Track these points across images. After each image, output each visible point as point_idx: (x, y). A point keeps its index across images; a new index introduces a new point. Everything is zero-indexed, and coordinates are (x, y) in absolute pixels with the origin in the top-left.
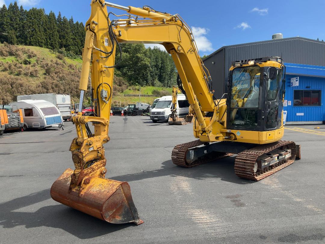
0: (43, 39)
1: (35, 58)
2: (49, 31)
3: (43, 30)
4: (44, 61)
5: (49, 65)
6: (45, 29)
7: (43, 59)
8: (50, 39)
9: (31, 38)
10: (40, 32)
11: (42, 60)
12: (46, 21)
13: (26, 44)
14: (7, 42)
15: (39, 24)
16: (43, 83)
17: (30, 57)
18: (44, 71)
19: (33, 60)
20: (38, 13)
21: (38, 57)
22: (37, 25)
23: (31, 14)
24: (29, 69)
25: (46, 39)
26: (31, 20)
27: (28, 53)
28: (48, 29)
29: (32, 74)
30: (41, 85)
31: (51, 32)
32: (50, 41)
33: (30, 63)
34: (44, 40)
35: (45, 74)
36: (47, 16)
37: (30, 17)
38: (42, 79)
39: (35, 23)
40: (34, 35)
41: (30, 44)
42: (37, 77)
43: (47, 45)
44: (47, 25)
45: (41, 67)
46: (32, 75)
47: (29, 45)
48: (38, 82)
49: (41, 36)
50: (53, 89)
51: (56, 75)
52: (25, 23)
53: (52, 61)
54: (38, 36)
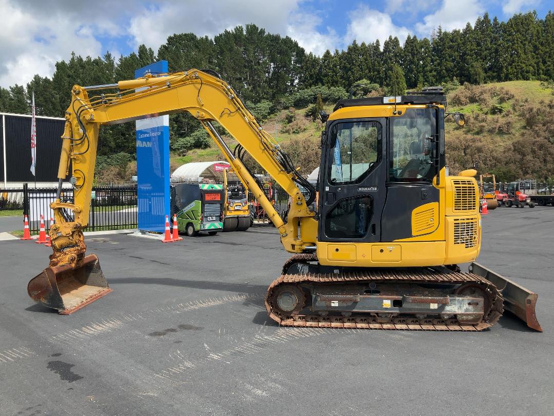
0: (530, 65)
1: (511, 102)
2: (543, 48)
3: (531, 48)
4: (526, 104)
5: (535, 110)
6: (535, 47)
7: (526, 101)
8: (544, 62)
9: (509, 67)
10: (525, 54)
11: (523, 104)
12: (538, 31)
13: (500, 80)
14: (469, 81)
15: (524, 40)
16: (516, 143)
17: (502, 100)
18: (523, 123)
19: (507, 106)
20: (524, 22)
21: (517, 98)
22: (522, 42)
23: (512, 27)
24: (497, 122)
25: (537, 63)
26: (509, 38)
27: (499, 95)
28: (542, 44)
29: (501, 130)
30: (513, 149)
31: (548, 50)
32: (544, 66)
33: (501, 111)
34: (533, 67)
35: (524, 128)
36: (541, 21)
37: (509, 31)
38: (517, 137)
39: (517, 40)
40: (513, 62)
41: (507, 78)
42: (510, 134)
43: (537, 75)
44: (539, 38)
45: (519, 116)
46: (501, 132)
47: (504, 81)
48: (509, 143)
49: (528, 60)
50: (535, 153)
51: (545, 128)
52: (499, 45)
53: (542, 102)
54: (521, 63)
